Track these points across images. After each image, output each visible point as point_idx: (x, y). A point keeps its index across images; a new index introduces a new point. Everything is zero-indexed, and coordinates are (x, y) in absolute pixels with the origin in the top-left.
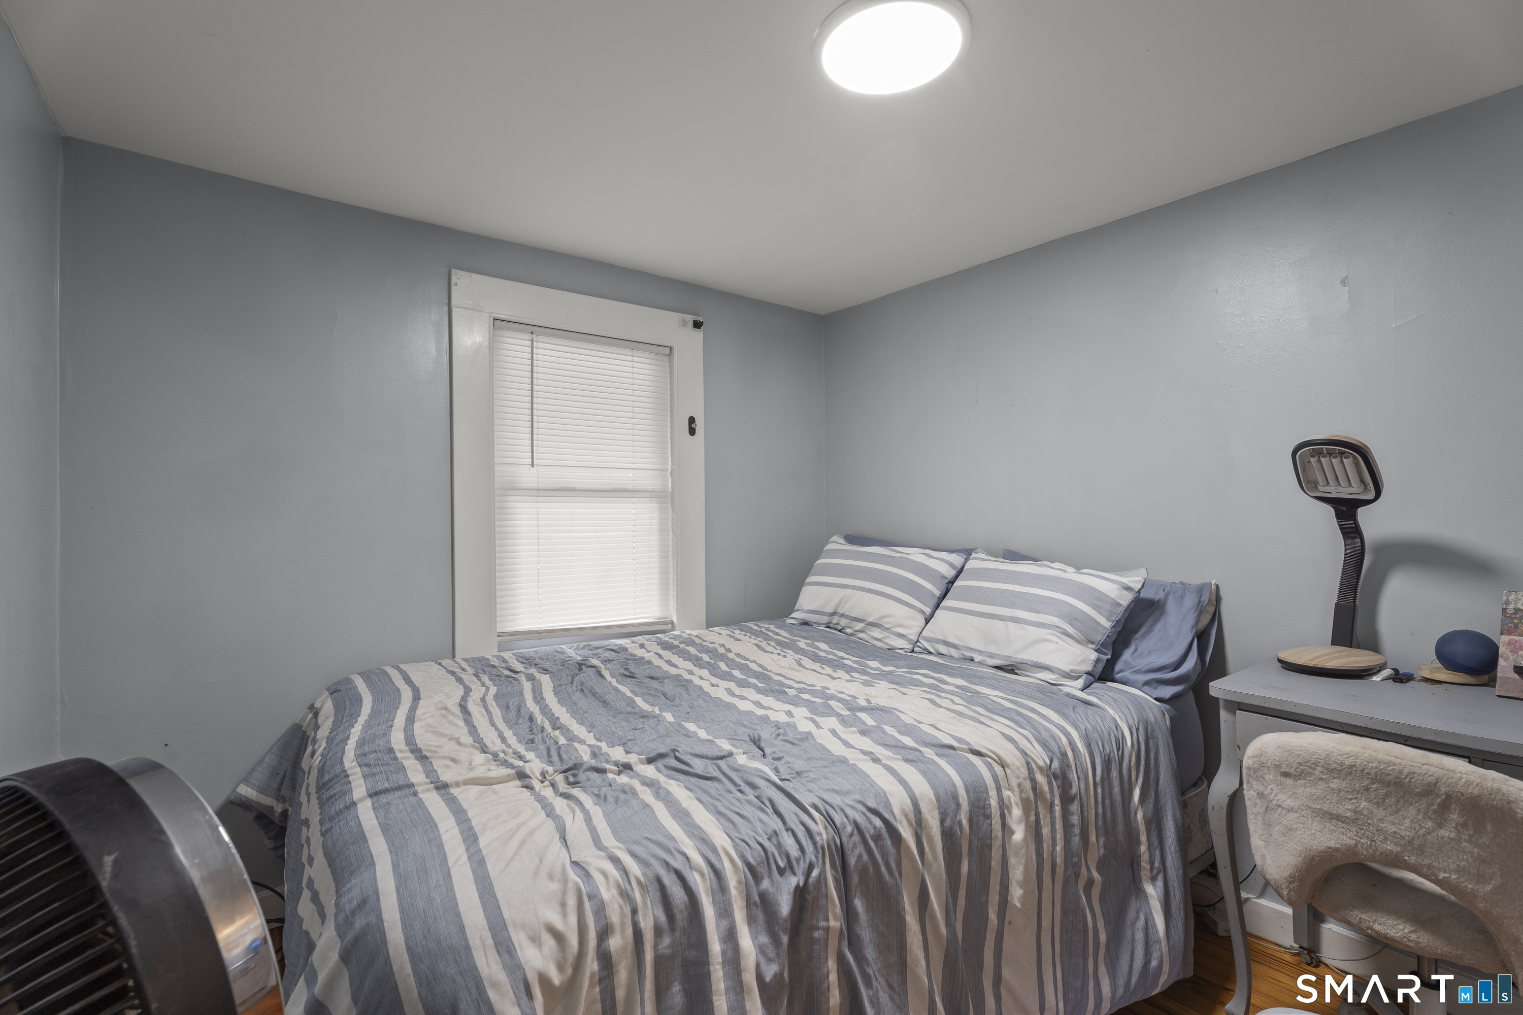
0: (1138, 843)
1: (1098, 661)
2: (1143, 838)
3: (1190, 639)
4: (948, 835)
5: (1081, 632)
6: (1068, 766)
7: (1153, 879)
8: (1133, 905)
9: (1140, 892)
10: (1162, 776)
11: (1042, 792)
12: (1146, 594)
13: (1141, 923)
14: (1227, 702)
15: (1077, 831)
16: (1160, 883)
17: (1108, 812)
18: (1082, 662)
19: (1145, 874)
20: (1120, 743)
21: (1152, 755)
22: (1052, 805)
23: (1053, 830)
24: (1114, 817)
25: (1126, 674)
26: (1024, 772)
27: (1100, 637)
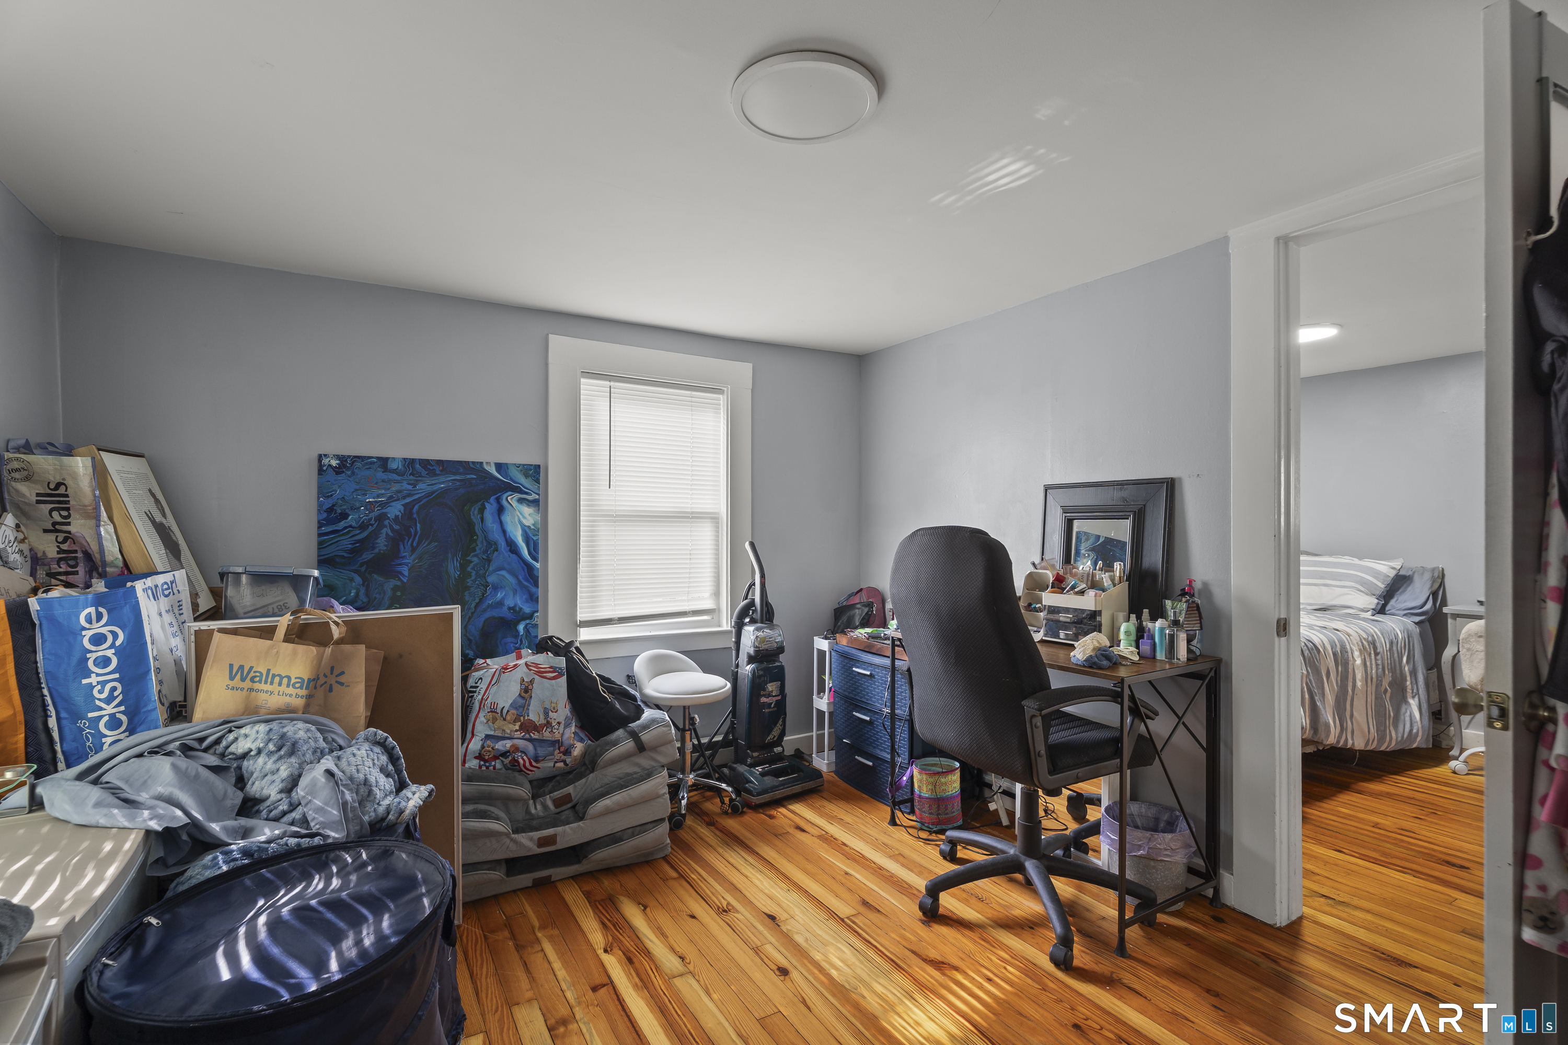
0: (1406, 680)
1: (1378, 603)
2: (1408, 678)
3: (1428, 594)
4: (1335, 654)
5: (1368, 590)
6: (1375, 640)
7: (1413, 697)
8: (1404, 707)
9: (1407, 703)
10: (1416, 655)
11: (1366, 648)
12: (1401, 573)
13: (1408, 714)
14: (1452, 614)
15: (1380, 667)
16: (1416, 699)
17: (1393, 664)
18: (1370, 604)
19: (1409, 695)
20: (1396, 636)
21: (1411, 645)
22: (1370, 654)
23: (1371, 664)
24: (1395, 665)
25: (1393, 611)
26: (1359, 639)
27: (1378, 593)
